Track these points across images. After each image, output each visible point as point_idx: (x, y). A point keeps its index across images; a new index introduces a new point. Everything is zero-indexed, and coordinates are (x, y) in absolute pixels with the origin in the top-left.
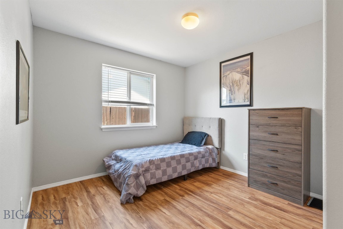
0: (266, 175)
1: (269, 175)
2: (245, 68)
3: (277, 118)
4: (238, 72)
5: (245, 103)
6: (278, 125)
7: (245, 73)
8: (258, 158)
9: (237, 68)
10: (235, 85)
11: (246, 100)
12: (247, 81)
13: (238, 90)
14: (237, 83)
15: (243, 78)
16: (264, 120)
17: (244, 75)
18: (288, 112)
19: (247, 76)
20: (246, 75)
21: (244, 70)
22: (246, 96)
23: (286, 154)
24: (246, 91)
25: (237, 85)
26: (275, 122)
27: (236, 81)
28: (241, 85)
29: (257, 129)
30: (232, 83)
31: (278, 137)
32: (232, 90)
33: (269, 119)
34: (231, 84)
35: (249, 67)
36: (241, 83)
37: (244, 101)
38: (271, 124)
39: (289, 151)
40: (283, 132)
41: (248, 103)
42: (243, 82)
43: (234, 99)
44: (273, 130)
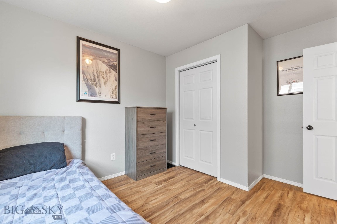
0: (149, 162)
1: (150, 161)
2: (112, 62)
3: (155, 115)
4: (104, 62)
5: (113, 99)
6: (155, 120)
7: (113, 67)
8: (144, 150)
9: (104, 58)
10: (101, 77)
11: (114, 97)
12: (115, 77)
13: (104, 83)
14: (103, 74)
15: (110, 72)
16: (147, 117)
17: (111, 68)
18: (161, 111)
19: (115, 71)
20: (113, 69)
21: (111, 63)
22: (114, 92)
23: (159, 141)
24: (114, 87)
25: (103, 77)
26: (154, 118)
27: (101, 72)
28: (108, 78)
29: (143, 125)
30: (97, 72)
31: (155, 129)
32: (97, 81)
33: (150, 115)
34: (96, 74)
35: (117, 63)
36: (108, 76)
37: (111, 97)
38: (152, 120)
39: (161, 137)
40: (158, 125)
41: (116, 100)
42: (110, 76)
43: (99, 93)
44: (153, 124)
